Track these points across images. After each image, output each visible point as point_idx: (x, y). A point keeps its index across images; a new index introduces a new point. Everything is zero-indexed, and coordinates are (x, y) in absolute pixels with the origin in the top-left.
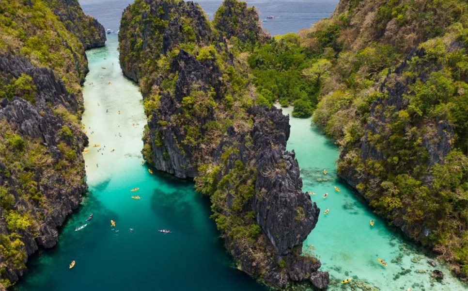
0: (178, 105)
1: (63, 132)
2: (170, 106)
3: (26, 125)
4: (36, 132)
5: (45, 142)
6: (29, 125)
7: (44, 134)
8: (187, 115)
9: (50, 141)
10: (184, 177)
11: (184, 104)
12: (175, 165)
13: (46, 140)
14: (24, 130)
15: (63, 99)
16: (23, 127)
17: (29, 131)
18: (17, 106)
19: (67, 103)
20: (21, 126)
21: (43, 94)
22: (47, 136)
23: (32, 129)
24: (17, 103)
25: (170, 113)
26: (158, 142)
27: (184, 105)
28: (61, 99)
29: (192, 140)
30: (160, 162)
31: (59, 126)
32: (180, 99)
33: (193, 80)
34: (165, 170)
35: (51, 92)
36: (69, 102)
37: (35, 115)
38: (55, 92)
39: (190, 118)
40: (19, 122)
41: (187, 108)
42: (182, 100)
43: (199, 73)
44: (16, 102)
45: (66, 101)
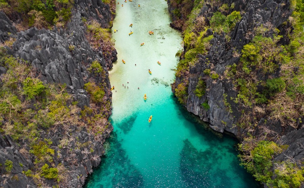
0: (237, 54)
1: (93, 68)
2: (223, 53)
3: (50, 68)
4: (61, 76)
5: (71, 85)
6: (53, 68)
7: (71, 76)
8: (246, 69)
9: (76, 84)
10: (222, 131)
11: (245, 54)
12: (213, 116)
13: (73, 82)
14: (48, 74)
15: (98, 11)
16: (46, 71)
17: (54, 75)
18: (43, 42)
19: (101, 16)
20: (44, 68)
21: (79, 8)
22: (74, 78)
23: (57, 73)
24: (44, 39)
25: (221, 61)
26: (199, 92)
27: (243, 56)
28: (96, 13)
29: (246, 100)
30: (193, 106)
31: (89, 60)
32: (240, 47)
33: (257, 20)
34: (197, 114)
35: (87, 6)
36: (104, 14)
37: (62, 53)
38: (91, 6)
39: (248, 72)
40: (43, 63)
41: (248, 59)
42: (243, 48)
43: (268, 12)
44: (43, 37)
45: (100, 14)
